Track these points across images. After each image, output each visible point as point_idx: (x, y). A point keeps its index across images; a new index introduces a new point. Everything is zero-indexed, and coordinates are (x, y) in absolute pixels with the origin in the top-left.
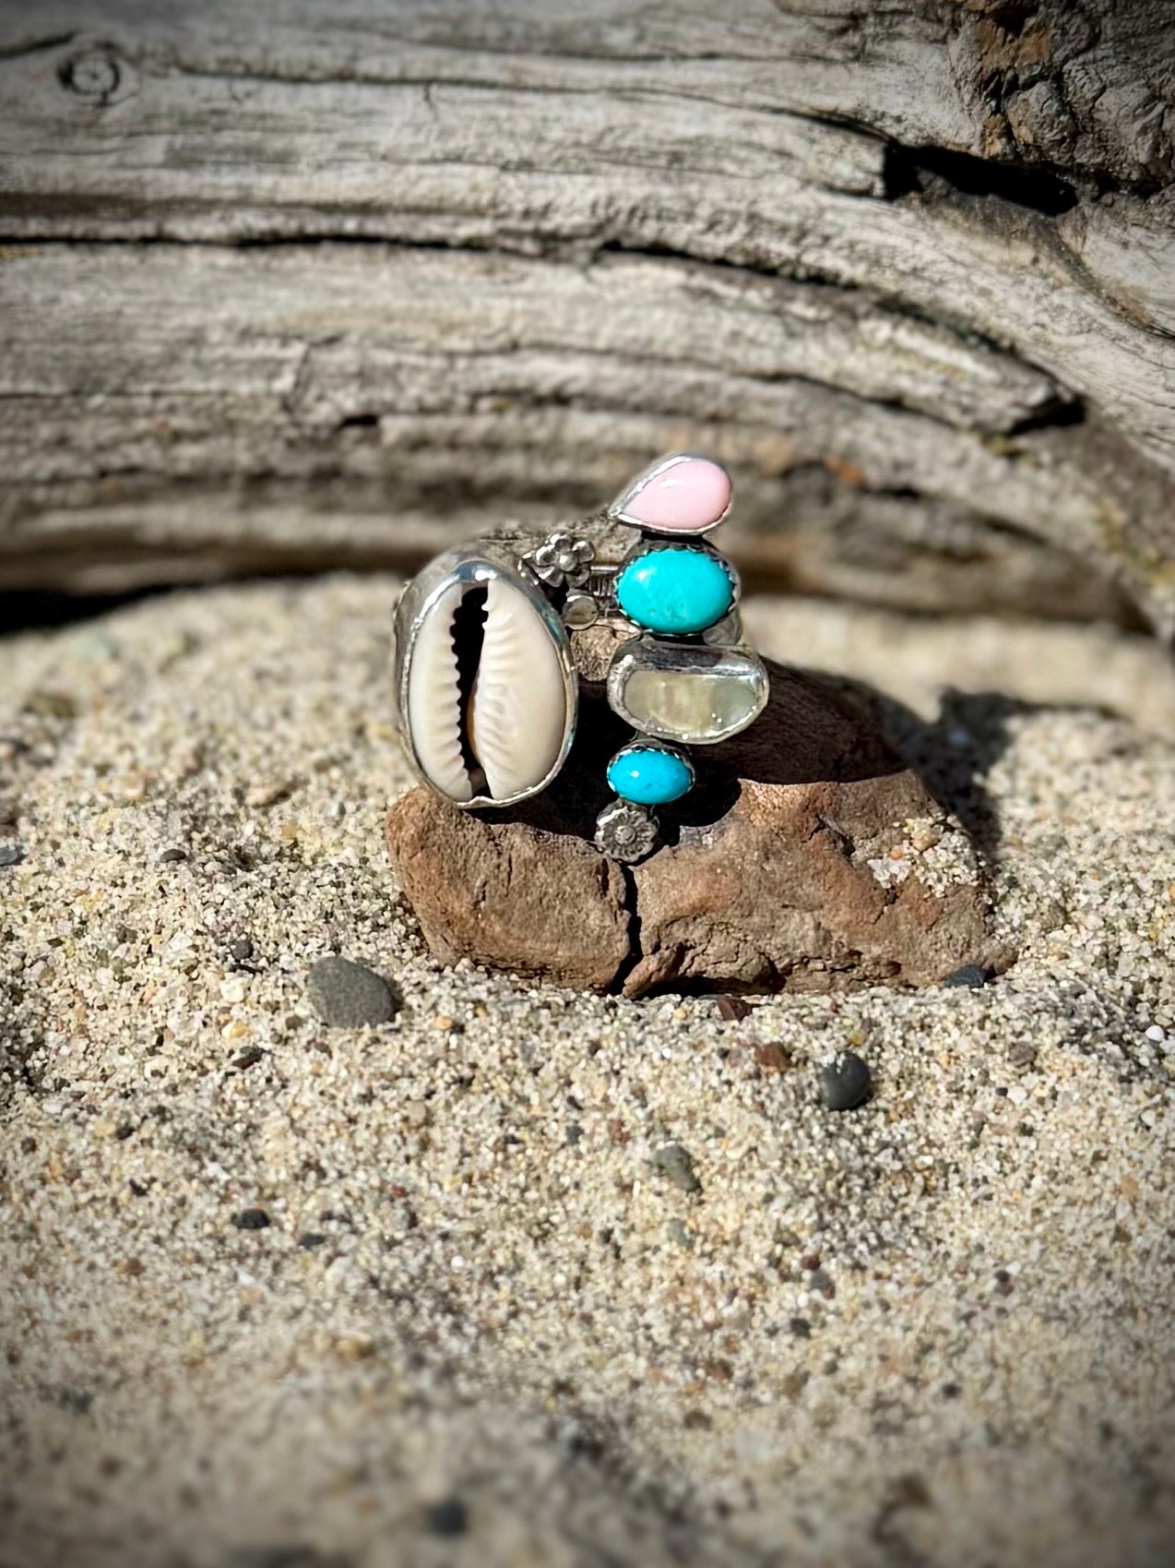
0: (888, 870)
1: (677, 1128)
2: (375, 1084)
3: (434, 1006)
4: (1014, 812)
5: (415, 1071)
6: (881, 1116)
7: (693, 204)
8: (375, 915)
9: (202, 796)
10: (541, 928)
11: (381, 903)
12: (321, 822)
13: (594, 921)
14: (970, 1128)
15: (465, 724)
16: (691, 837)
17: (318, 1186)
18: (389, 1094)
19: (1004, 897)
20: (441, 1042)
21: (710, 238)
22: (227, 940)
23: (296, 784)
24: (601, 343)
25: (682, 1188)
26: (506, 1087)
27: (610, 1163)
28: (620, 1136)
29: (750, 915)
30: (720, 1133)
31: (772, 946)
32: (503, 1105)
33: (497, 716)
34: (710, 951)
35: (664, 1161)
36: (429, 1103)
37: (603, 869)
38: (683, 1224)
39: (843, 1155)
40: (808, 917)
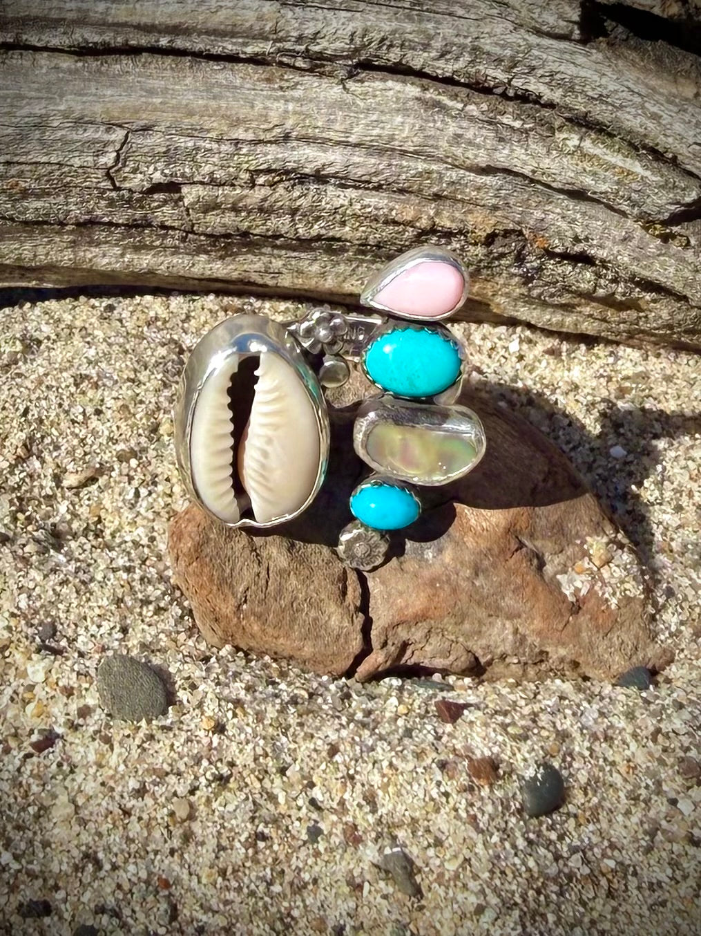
0: (574, 584)
1: (401, 834)
2: (148, 780)
3: (200, 705)
4: (662, 517)
5: (183, 768)
6: (572, 821)
7: (430, 38)
8: (158, 599)
9: (27, 480)
10: (291, 628)
11: (162, 587)
12: (120, 504)
13: (334, 622)
14: (646, 833)
15: (236, 465)
16: (415, 550)
17: (95, 878)
18: (159, 790)
19: (664, 606)
20: (205, 741)
21: (441, 63)
22: (36, 622)
23: (102, 470)
24: (353, 139)
25: (405, 893)
26: (258, 785)
27: (344, 863)
28: (353, 837)
29: (462, 622)
30: (438, 843)
31: (477, 647)
32: (254, 803)
33: (262, 459)
34: (428, 648)
35: (390, 866)
36: (192, 798)
37: (343, 578)
38: (405, 927)
39: (541, 862)
40: (508, 624)
